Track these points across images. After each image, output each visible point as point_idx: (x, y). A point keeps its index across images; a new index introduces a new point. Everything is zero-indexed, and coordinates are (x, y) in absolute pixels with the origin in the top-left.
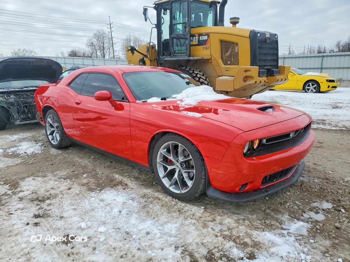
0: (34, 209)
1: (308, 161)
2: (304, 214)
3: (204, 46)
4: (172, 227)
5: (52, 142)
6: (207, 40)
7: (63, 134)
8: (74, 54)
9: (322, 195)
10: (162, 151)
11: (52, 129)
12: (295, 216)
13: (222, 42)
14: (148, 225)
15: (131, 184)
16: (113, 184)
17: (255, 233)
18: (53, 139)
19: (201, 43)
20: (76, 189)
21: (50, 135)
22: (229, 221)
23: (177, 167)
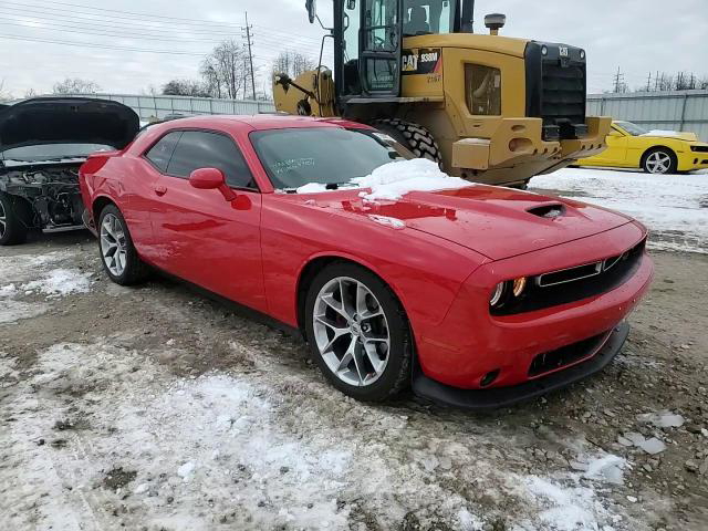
0: (58, 412)
1: (638, 320)
2: (620, 439)
3: (429, 75)
4: (337, 459)
5: (112, 270)
6: (436, 62)
7: (133, 255)
8: (174, 90)
9: (663, 395)
10: (324, 296)
11: (113, 245)
12: (600, 443)
13: (467, 66)
14: (287, 451)
15: (263, 362)
16: (224, 362)
17: (510, 477)
18: (113, 265)
19: (424, 68)
20: (149, 370)
21: (107, 256)
22: (457, 448)
23: (354, 330)
